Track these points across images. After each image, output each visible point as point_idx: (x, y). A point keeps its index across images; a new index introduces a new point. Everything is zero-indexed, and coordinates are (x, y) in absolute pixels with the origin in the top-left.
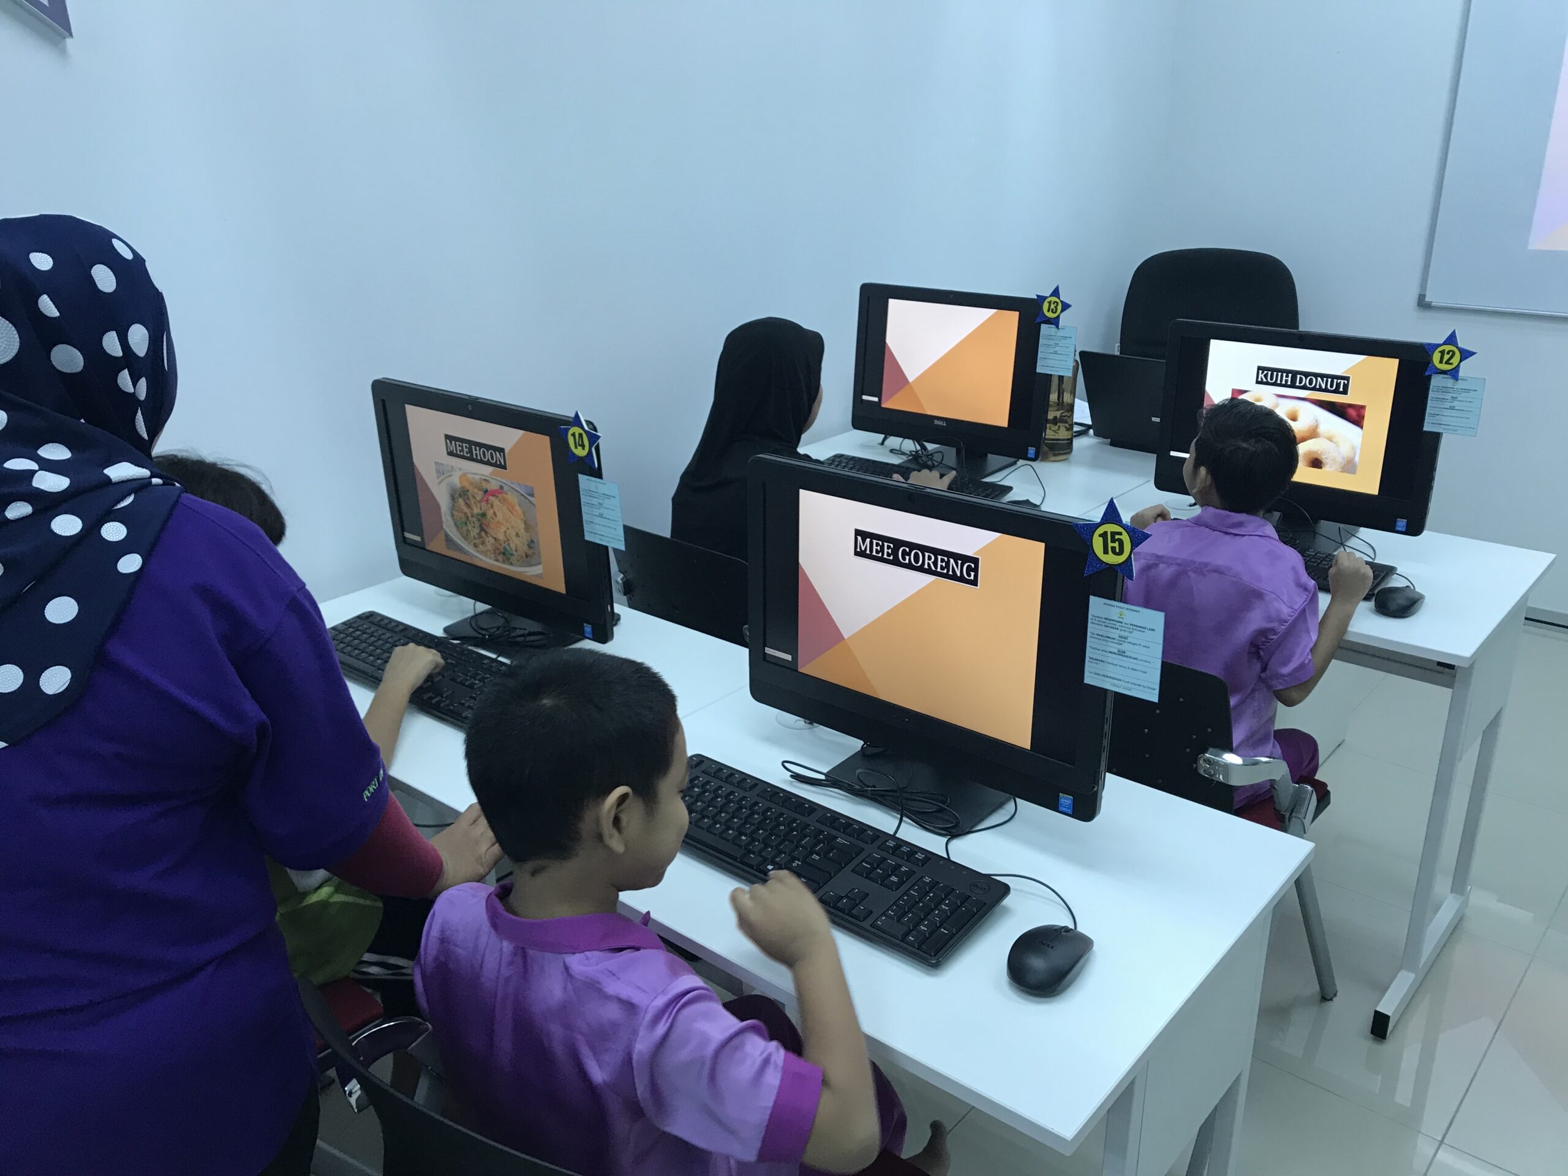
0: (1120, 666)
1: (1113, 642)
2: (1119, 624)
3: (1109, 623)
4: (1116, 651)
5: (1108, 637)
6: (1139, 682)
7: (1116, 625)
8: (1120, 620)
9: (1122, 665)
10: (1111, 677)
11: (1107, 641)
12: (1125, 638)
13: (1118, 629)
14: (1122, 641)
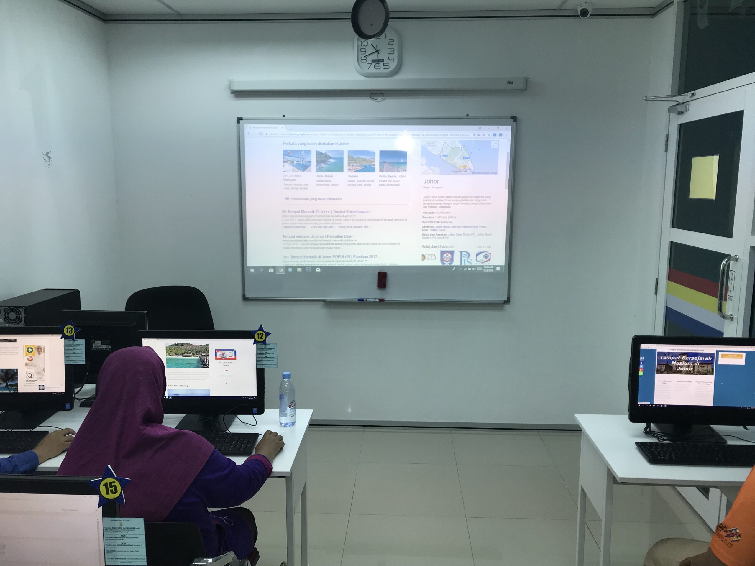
0: (124, 551)
1: (118, 540)
2: (121, 529)
3: (115, 530)
4: (121, 544)
5: (115, 538)
6: (135, 557)
7: (119, 530)
8: (121, 527)
9: (125, 550)
10: (120, 559)
11: (115, 540)
12: (125, 536)
13: (120, 532)
14: (124, 538)
